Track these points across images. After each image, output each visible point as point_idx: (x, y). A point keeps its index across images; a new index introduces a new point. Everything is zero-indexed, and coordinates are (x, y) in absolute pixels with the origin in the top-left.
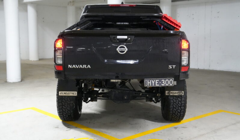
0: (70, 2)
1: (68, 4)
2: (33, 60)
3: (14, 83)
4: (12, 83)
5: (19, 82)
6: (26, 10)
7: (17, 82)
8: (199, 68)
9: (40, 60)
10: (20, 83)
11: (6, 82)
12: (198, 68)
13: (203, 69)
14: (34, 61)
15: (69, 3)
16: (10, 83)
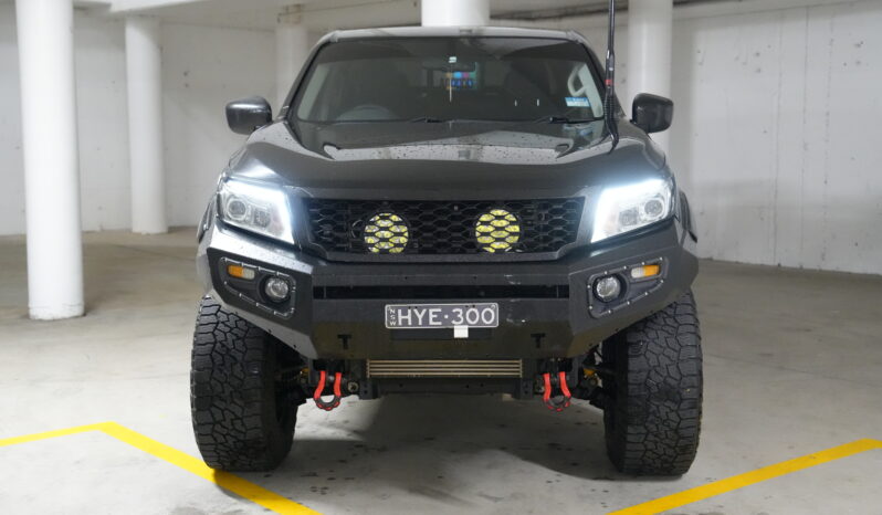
0: (287, 8)
1: (279, 21)
2: (144, 233)
3: (55, 323)
4: (49, 321)
5: (76, 317)
6: (120, 44)
7: (65, 319)
8: (783, 265)
9: (172, 230)
10: (78, 320)
11: (26, 316)
12: (779, 265)
13: (798, 266)
14: (148, 235)
15: (280, 14)
16: (41, 321)
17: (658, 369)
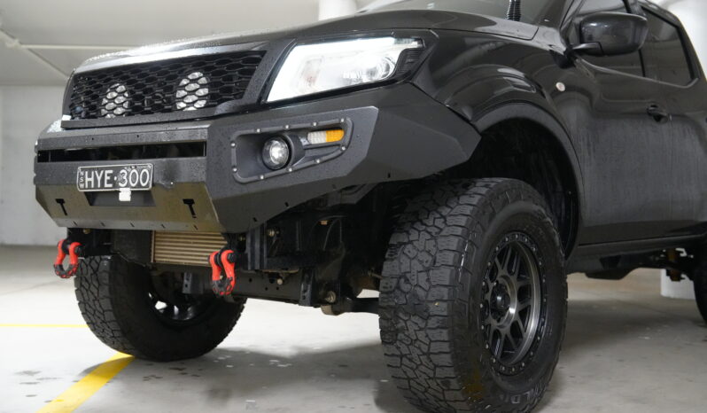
17: (408, 275)
